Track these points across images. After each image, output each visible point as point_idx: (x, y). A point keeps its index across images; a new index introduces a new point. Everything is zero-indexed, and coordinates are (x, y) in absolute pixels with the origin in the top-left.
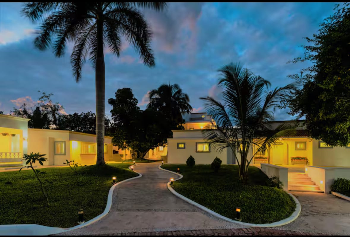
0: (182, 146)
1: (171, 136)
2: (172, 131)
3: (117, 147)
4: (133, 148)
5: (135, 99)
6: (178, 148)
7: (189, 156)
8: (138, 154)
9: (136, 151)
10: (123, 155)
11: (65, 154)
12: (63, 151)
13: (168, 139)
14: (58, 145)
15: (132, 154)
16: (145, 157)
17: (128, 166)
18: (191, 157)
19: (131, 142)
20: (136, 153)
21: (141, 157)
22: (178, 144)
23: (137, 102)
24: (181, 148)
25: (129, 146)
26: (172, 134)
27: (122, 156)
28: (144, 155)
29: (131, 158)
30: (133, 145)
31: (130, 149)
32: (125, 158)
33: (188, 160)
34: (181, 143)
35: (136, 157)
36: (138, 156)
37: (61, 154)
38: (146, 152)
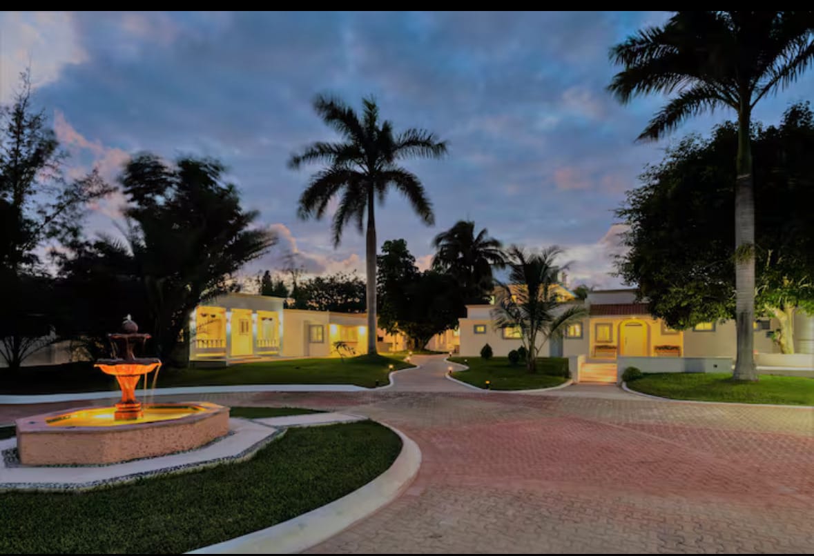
0: (482, 329)
1: (464, 315)
2: (467, 306)
3: (384, 331)
4: (409, 333)
5: (411, 257)
6: (476, 332)
7: (485, 344)
8: (416, 342)
9: (412, 337)
10: (392, 344)
11: (323, 342)
12: (320, 338)
13: (460, 320)
14: (314, 330)
15: (406, 341)
16: (426, 347)
17: (404, 358)
18: (487, 345)
19: (405, 323)
20: (413, 341)
21: (421, 346)
22: (475, 327)
23: (414, 261)
24: (480, 333)
25: (402, 329)
26: (466, 310)
27: (390, 344)
28: (425, 344)
29: (406, 348)
30: (409, 328)
31: (404, 333)
32: (396, 348)
33: (483, 350)
34: (480, 325)
35: (413, 347)
36: (417, 346)
37: (319, 342)
38: (429, 339)
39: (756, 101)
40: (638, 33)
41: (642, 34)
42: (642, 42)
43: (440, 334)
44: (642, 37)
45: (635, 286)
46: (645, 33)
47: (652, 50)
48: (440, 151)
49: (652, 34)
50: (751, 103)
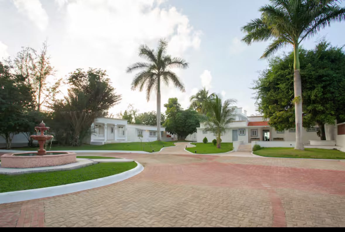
1: (199, 126)
3: (169, 133)
5: (179, 104)
6: (203, 133)
7: (204, 137)
8: (181, 137)
9: (180, 135)
10: (173, 138)
15: (178, 137)
16: (185, 139)
18: (205, 137)
21: (183, 139)
22: (203, 131)
23: (180, 106)
24: (205, 133)
25: (175, 132)
26: (199, 124)
28: (185, 138)
29: (177, 140)
31: (177, 134)
33: (204, 139)
35: (181, 139)
38: (186, 136)
39: (300, 42)
40: (251, 21)
41: (252, 21)
42: (253, 24)
43: (191, 134)
44: (253, 22)
45: (263, 114)
46: (254, 21)
47: (257, 26)
48: (186, 66)
49: (257, 21)
50: (298, 42)
